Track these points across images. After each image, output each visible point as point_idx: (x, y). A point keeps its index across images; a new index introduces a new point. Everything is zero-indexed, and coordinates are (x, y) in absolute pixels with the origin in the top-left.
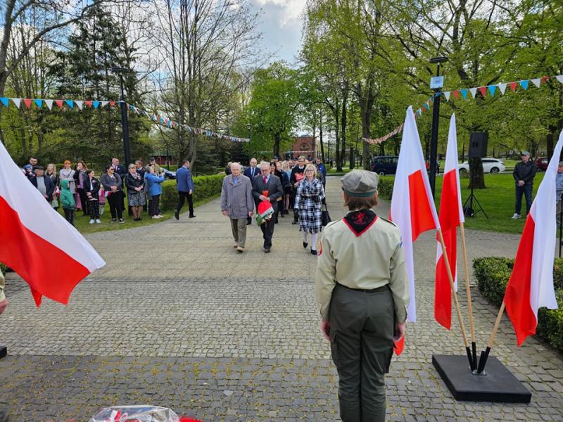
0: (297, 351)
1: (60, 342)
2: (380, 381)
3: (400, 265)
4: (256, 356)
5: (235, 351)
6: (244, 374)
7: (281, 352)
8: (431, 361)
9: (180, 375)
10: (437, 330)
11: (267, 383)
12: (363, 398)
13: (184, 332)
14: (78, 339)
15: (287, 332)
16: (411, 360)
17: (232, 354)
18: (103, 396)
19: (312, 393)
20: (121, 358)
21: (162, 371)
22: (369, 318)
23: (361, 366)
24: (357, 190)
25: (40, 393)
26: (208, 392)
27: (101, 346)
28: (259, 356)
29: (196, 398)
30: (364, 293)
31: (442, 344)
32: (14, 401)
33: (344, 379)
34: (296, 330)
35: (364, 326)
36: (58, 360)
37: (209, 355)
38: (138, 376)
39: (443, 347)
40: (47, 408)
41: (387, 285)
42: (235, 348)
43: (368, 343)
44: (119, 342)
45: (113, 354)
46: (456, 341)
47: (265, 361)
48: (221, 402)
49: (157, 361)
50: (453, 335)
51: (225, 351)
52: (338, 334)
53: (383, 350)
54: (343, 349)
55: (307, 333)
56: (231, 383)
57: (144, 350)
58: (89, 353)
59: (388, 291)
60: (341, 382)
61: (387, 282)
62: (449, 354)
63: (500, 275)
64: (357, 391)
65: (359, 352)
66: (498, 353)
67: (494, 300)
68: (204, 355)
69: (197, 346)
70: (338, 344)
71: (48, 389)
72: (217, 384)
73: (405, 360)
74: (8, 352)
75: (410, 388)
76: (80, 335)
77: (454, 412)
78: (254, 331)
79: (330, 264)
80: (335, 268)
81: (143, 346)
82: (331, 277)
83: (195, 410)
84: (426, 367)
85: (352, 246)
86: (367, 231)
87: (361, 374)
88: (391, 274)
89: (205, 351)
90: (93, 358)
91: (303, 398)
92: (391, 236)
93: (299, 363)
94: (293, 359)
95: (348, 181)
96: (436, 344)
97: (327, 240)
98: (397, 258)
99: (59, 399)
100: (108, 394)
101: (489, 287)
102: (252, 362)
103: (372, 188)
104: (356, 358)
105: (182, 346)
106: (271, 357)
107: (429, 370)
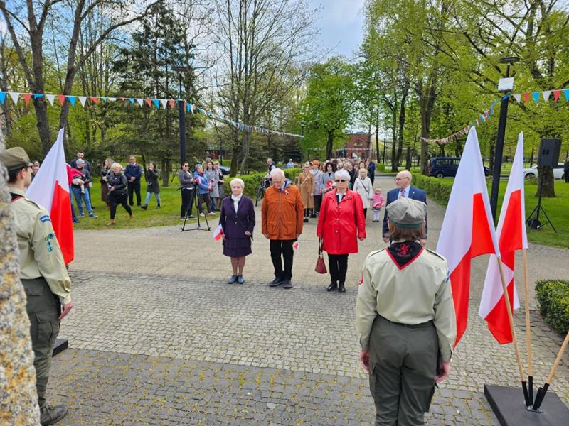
0: (342, 368)
1: (115, 339)
3: (445, 301)
4: (300, 369)
5: (280, 362)
6: (287, 387)
7: (325, 367)
8: (482, 390)
9: (225, 382)
10: (491, 355)
11: (310, 399)
13: (230, 338)
14: (132, 337)
15: (332, 346)
16: (461, 388)
17: (277, 365)
18: (153, 397)
19: (355, 414)
20: (171, 359)
21: (209, 376)
22: (408, 354)
24: (402, 221)
25: (97, 389)
26: (252, 403)
27: (153, 345)
28: (302, 369)
29: (240, 407)
31: (495, 373)
32: (73, 395)
34: (342, 345)
36: (114, 356)
37: (254, 364)
38: (186, 380)
39: (497, 376)
40: (102, 405)
41: (431, 321)
42: (280, 359)
43: (407, 380)
44: (170, 343)
45: (163, 355)
46: (512, 371)
47: (309, 375)
48: (264, 415)
49: (205, 365)
50: (509, 363)
51: (270, 361)
55: (353, 349)
56: (275, 395)
57: (193, 354)
58: (141, 352)
59: (432, 328)
61: (430, 318)
62: (503, 384)
63: (565, 302)
65: (398, 387)
66: (557, 388)
67: (556, 327)
68: (249, 364)
69: (243, 354)
71: (104, 386)
72: (261, 395)
73: (455, 387)
74: (69, 345)
75: (459, 419)
76: (133, 333)
78: (299, 343)
79: (370, 294)
80: (376, 299)
81: (191, 349)
82: (372, 308)
83: (238, 420)
84: (476, 397)
85: (394, 278)
86: (411, 264)
87: (398, 410)
88: (435, 310)
89: (251, 359)
90: (145, 358)
91: (346, 418)
92: (436, 270)
93: (343, 380)
94: (337, 376)
95: (394, 210)
96: (490, 373)
97: (367, 270)
98: (442, 294)
99: (113, 396)
100: (157, 395)
101: (552, 313)
102: (297, 375)
103: (419, 220)
104: (396, 392)
105: (229, 353)
106: (315, 371)
107: (480, 400)
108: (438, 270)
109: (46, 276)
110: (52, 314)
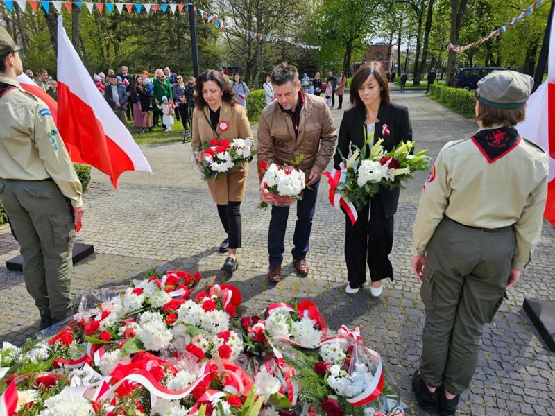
1: (138, 245)
2: (479, 330)
3: (539, 203)
6: (310, 295)
8: (522, 304)
11: (334, 306)
12: (454, 345)
13: (250, 246)
14: (155, 244)
19: (382, 323)
23: (457, 311)
24: (501, 99)
27: (175, 252)
28: (326, 278)
30: (482, 232)
33: (432, 321)
35: (474, 270)
36: (138, 261)
41: (513, 225)
43: (472, 288)
44: (191, 250)
47: (332, 284)
52: (437, 274)
53: (489, 298)
54: (439, 291)
57: (214, 260)
58: (164, 258)
60: (428, 324)
61: (513, 222)
62: (544, 298)
64: (447, 336)
65: (457, 297)
70: (434, 284)
74: (95, 250)
75: (495, 331)
76: (156, 240)
77: (548, 364)
80: (448, 199)
84: (515, 310)
85: (481, 174)
86: (505, 157)
95: (490, 85)
96: (529, 287)
97: (444, 165)
98: (538, 194)
102: (320, 284)
103: (525, 97)
104: (454, 302)
106: (338, 280)
107: (519, 314)
108: (539, 164)
109: (55, 177)
110: (66, 218)
